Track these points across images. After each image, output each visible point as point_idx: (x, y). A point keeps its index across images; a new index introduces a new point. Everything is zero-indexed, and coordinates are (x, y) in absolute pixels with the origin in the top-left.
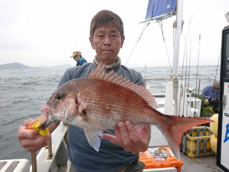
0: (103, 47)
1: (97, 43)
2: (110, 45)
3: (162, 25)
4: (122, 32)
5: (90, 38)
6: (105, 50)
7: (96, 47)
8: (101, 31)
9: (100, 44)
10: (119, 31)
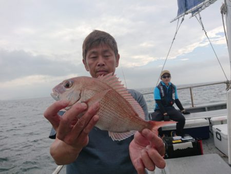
0: (97, 68)
1: (90, 65)
2: (103, 65)
3: (200, 18)
4: (116, 51)
5: (83, 60)
6: (100, 71)
7: (90, 68)
8: (94, 53)
9: (93, 65)
10: (112, 49)
